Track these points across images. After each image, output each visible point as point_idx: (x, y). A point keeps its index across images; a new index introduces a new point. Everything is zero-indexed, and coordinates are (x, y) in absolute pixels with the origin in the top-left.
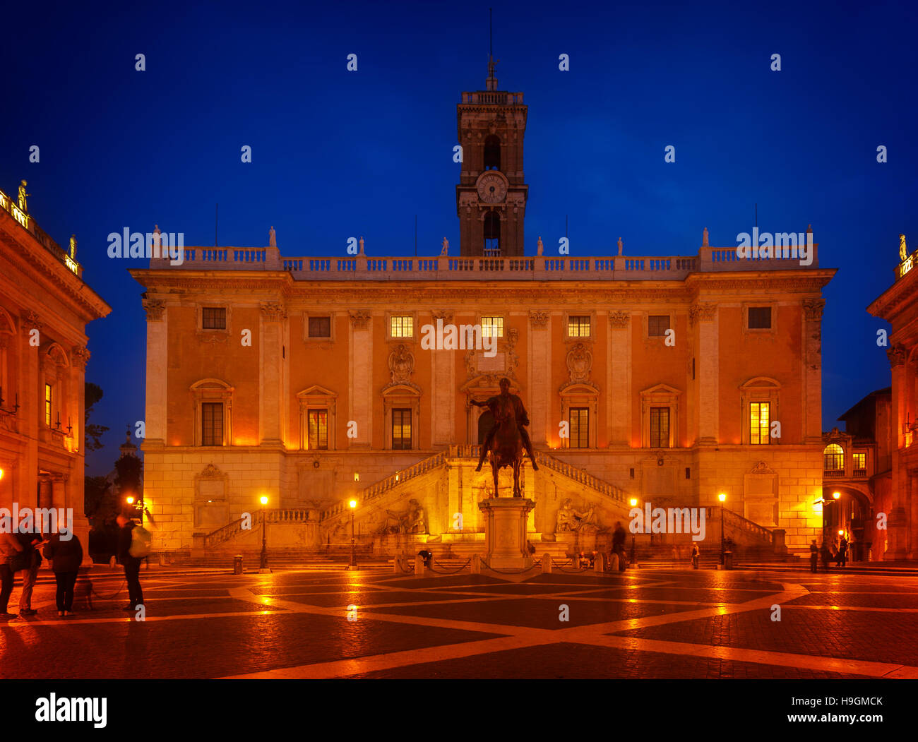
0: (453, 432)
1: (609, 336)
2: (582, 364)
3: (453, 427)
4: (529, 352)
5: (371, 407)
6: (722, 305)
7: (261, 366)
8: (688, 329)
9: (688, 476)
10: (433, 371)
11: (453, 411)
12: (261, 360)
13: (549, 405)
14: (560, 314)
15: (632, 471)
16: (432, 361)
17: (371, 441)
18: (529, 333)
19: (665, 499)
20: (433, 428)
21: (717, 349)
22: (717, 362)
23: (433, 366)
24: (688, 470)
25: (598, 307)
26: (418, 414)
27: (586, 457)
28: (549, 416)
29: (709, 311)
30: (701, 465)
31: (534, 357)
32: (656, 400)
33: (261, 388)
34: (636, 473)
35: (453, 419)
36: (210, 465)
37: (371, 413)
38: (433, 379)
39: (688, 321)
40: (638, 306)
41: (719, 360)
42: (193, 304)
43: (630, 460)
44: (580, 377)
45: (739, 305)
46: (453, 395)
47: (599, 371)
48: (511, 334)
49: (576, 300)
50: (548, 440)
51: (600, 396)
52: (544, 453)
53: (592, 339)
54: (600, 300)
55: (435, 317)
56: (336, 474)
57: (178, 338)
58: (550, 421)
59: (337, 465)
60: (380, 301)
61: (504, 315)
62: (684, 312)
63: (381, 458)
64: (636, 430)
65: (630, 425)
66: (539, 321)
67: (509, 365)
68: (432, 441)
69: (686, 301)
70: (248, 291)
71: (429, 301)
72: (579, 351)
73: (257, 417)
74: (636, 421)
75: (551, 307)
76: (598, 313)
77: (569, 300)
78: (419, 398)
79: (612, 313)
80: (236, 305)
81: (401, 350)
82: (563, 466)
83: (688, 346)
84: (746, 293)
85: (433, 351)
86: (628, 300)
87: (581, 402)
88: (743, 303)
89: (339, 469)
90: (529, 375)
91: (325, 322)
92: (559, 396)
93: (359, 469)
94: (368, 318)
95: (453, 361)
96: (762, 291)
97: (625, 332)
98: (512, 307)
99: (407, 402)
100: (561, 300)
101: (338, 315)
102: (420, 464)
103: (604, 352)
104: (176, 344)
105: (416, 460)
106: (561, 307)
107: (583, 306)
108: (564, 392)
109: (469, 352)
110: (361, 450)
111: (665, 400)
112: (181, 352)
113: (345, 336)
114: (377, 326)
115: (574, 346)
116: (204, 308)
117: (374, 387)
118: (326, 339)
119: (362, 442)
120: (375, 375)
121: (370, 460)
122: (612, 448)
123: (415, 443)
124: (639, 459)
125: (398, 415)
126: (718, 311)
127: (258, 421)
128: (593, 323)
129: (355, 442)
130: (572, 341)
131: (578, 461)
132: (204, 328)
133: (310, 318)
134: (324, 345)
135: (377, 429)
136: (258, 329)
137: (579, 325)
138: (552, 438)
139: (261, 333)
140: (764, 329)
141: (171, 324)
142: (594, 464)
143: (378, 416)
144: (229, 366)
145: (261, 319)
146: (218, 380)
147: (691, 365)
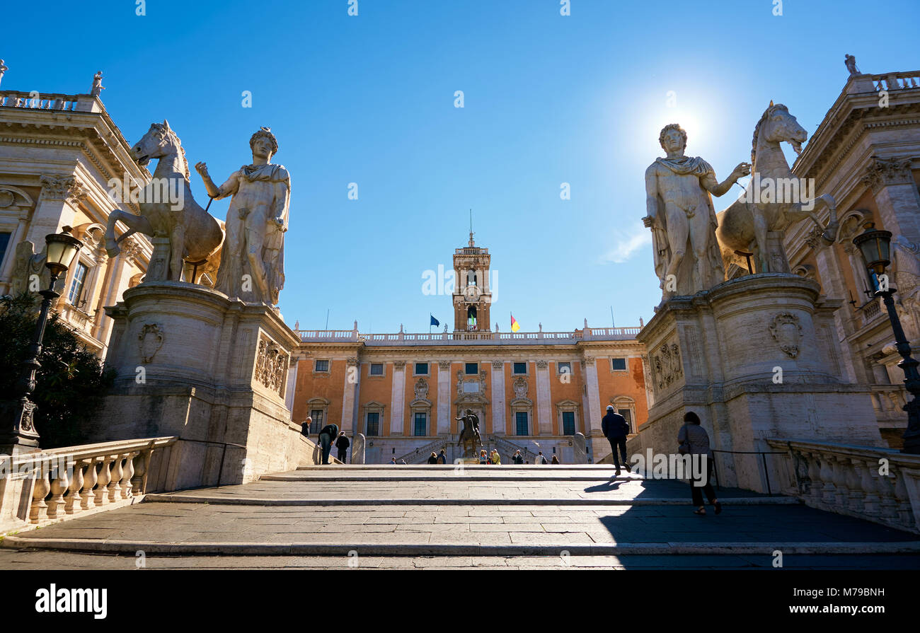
0: (450, 426)
1: (536, 373)
2: (522, 388)
3: (450, 423)
4: (492, 382)
5: (403, 412)
6: (598, 358)
7: (345, 391)
8: (581, 370)
9: (588, 452)
10: (439, 392)
11: (450, 415)
12: (345, 387)
13: (505, 411)
14: (509, 362)
15: (554, 449)
16: (438, 387)
17: (403, 431)
18: (492, 372)
20: (438, 424)
21: (597, 380)
23: (439, 390)
24: (587, 448)
25: (530, 358)
26: (430, 416)
27: (527, 440)
28: (505, 417)
29: (591, 360)
30: (593, 446)
31: (495, 384)
32: (566, 408)
33: (344, 402)
34: (556, 450)
35: (449, 419)
37: (403, 415)
38: (439, 397)
39: (581, 366)
40: (552, 358)
41: (599, 387)
42: (312, 358)
43: (552, 442)
44: (521, 395)
45: (607, 357)
46: (450, 405)
47: (532, 392)
48: (482, 373)
49: (517, 355)
50: (505, 431)
51: (534, 406)
52: (502, 438)
53: (527, 375)
54: (531, 355)
55: (440, 364)
56: (382, 450)
57: (302, 376)
58: (505, 420)
59: (383, 445)
60: (411, 356)
61: (479, 363)
62: (578, 361)
63: (408, 441)
64: (555, 425)
65: (551, 422)
66: (498, 365)
67: (481, 389)
68: (438, 432)
69: (579, 354)
70: (341, 352)
71: (438, 356)
72: (521, 381)
73: (341, 417)
74: (555, 419)
75: (504, 358)
76: (530, 361)
77: (514, 355)
78: (430, 407)
79: (538, 361)
80: (334, 359)
81: (421, 380)
82: (512, 446)
83: (581, 378)
84: (610, 351)
85: (439, 381)
86: (547, 355)
87: (522, 409)
88: (609, 356)
89: (384, 447)
90: (493, 394)
91: (380, 367)
92: (509, 405)
93: (395, 447)
94: (404, 364)
95: (450, 387)
96: (619, 350)
97: (546, 371)
98: (483, 358)
99: (424, 409)
100: (510, 355)
101: (388, 363)
102: (430, 444)
103: (534, 382)
104: (301, 379)
105: (429, 442)
106: (510, 358)
107: (522, 358)
108: (512, 404)
109: (459, 382)
110: (397, 436)
111: (571, 408)
112: (303, 383)
113: (390, 374)
114: (408, 369)
115: (517, 378)
116: (317, 361)
117: (405, 401)
118: (380, 375)
119: (397, 432)
120: (406, 395)
121: (403, 442)
122: (542, 435)
123: (428, 432)
124: (558, 441)
125: (418, 416)
126: (595, 360)
127: (341, 420)
128: (528, 367)
129: (394, 432)
130: (516, 376)
131: (522, 443)
132: (316, 371)
133: (372, 364)
134: (379, 379)
135: (407, 425)
136: (345, 371)
137: (520, 367)
138: (507, 430)
139: (346, 373)
140: (622, 370)
141: (300, 369)
142: (531, 445)
143: (407, 417)
144: (328, 390)
145: (347, 366)
146: (321, 398)
147: (584, 389)
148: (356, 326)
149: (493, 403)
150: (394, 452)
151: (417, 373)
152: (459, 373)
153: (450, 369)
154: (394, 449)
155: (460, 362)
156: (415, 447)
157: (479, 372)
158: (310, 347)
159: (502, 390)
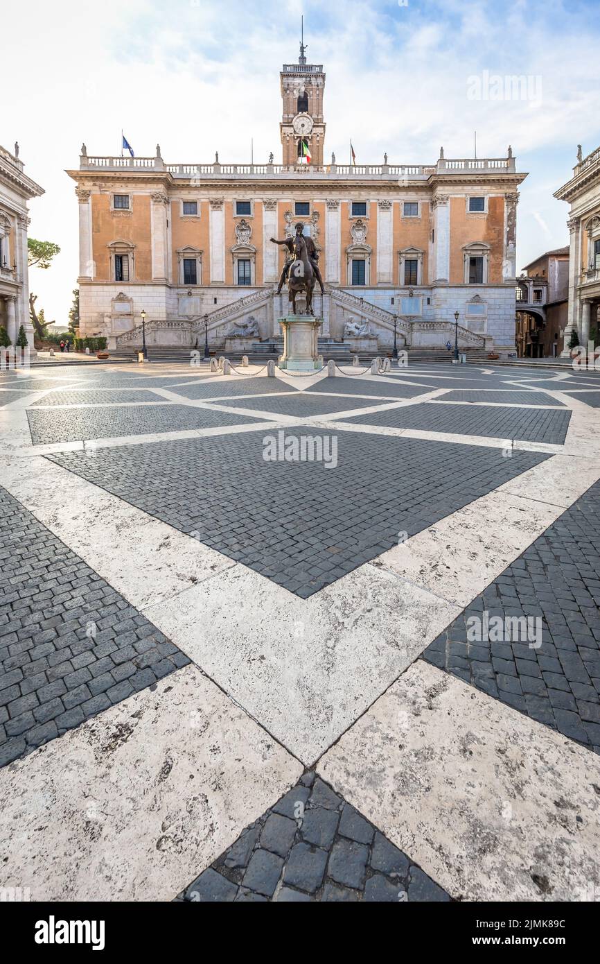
1: (378, 215)
2: (361, 233)
4: (326, 225)
5: (224, 259)
6: (453, 196)
7: (152, 232)
8: (430, 211)
9: (429, 303)
11: (277, 262)
12: (152, 228)
13: (339, 259)
14: (347, 201)
15: (393, 299)
16: (264, 230)
17: (224, 280)
18: (326, 213)
19: (414, 318)
20: (264, 272)
21: (449, 223)
22: (449, 232)
23: (264, 233)
24: (429, 299)
25: (371, 197)
26: (254, 263)
27: (363, 290)
28: (339, 265)
29: (444, 200)
30: (436, 297)
31: (330, 228)
32: (409, 256)
33: (153, 246)
34: (395, 302)
35: (277, 267)
36: (121, 293)
37: (224, 263)
38: (264, 241)
39: (430, 206)
40: (398, 197)
41: (451, 231)
42: (108, 193)
43: (391, 293)
44: (359, 241)
45: (464, 196)
46: (277, 251)
47: (371, 237)
48: (315, 213)
49: (357, 193)
50: (339, 280)
51: (372, 253)
52: (336, 288)
53: (366, 217)
54: (373, 193)
55: (265, 203)
56: (202, 299)
57: (98, 214)
58: (339, 268)
59: (203, 294)
60: (230, 192)
61: (310, 202)
62: (427, 201)
63: (231, 290)
64: (395, 274)
65: (392, 271)
66: (333, 205)
67: (313, 233)
68: (264, 280)
69: (429, 193)
70: (143, 185)
71: (262, 192)
72: (359, 224)
73: (151, 263)
74: (396, 268)
75: (340, 197)
76: (372, 201)
77: (352, 193)
78: (255, 253)
79: (381, 201)
80: (135, 194)
81: (243, 222)
82: (348, 296)
83: (430, 222)
84: (468, 188)
85: (264, 224)
86: (391, 193)
87: (360, 257)
88: (466, 194)
89: (204, 297)
90: (326, 239)
91: (194, 205)
92: (345, 253)
93: (217, 297)
94: (222, 203)
95: (277, 231)
96: (479, 188)
97: (389, 213)
98: (316, 197)
99: (248, 255)
100: (347, 193)
101: (202, 200)
102: (254, 294)
103: (375, 226)
104: (98, 218)
105: (252, 292)
106: (347, 197)
107: (362, 196)
108: (349, 251)
109: (288, 224)
110: (218, 285)
111: (414, 256)
112: (100, 223)
113: (206, 214)
114: (227, 208)
115: (356, 221)
116: (115, 196)
117: (226, 246)
118: (194, 216)
119: (219, 280)
120: (226, 239)
121: (225, 292)
122: (380, 285)
123: (253, 281)
124: (397, 292)
125: (242, 264)
126: (449, 199)
127: (151, 266)
128: (368, 207)
129: (214, 280)
130: (355, 218)
131: (359, 293)
132: (115, 208)
133: (184, 202)
134: (194, 220)
135: (229, 273)
136: (150, 209)
137: (359, 208)
138: (341, 279)
139: (152, 212)
140: (480, 212)
141: (94, 205)
142: (369, 295)
143: (229, 264)
144: (131, 232)
145: (152, 203)
146: (125, 240)
147: (432, 234)
148: (158, 153)
149: (326, 249)
150: (215, 302)
151: (237, 213)
152: (287, 213)
153: (277, 209)
154: (215, 299)
155: (289, 201)
156: (238, 298)
157: (311, 213)
158: (103, 177)
159: (337, 235)
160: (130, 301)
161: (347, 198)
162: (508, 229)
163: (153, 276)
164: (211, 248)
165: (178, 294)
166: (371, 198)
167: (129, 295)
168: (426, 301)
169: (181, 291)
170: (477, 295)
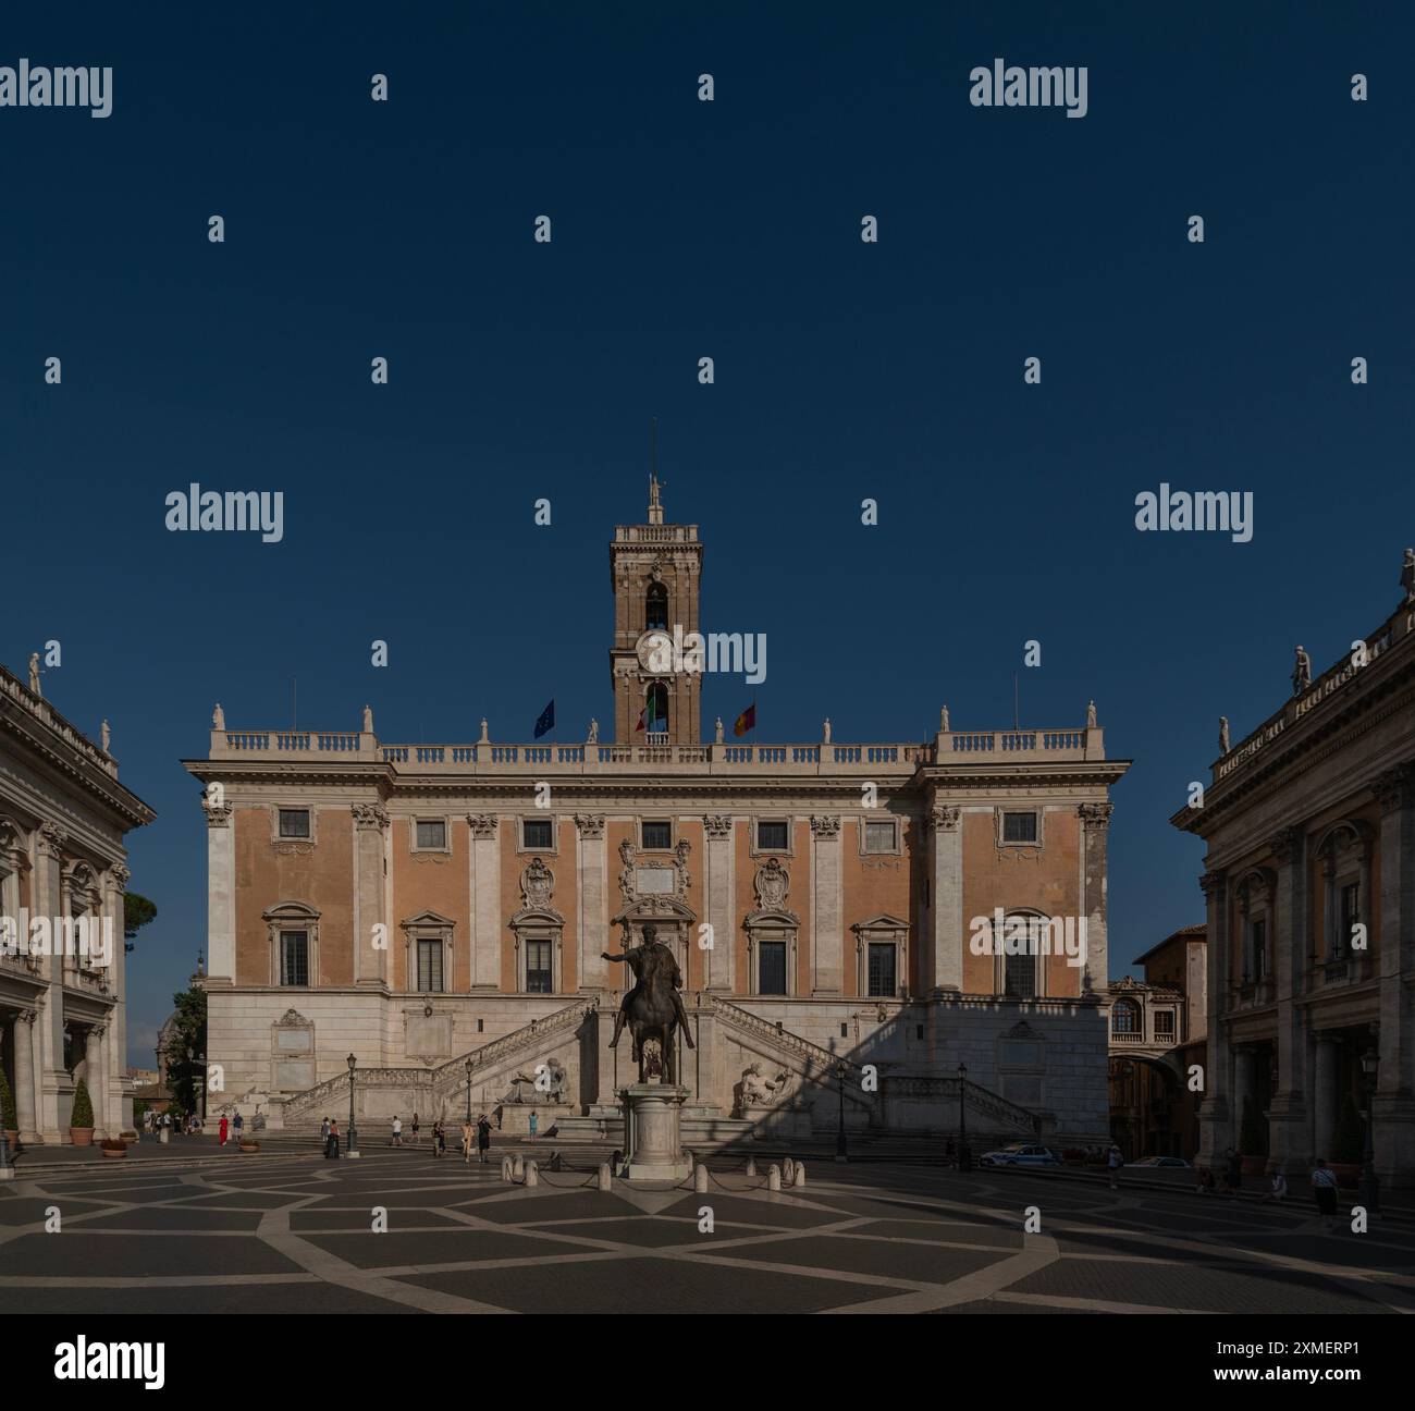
0: (606, 972)
1: (812, 849)
2: (776, 885)
4: (706, 869)
5: (498, 937)
6: (967, 810)
7: (356, 885)
8: (921, 842)
9: (920, 1036)
10: (580, 891)
12: (356, 878)
13: (731, 940)
14: (748, 819)
15: (844, 1026)
16: (578, 878)
17: (500, 982)
18: (705, 843)
19: (889, 1065)
20: (579, 966)
21: (961, 868)
22: (961, 887)
23: (579, 885)
24: (920, 1029)
25: (797, 811)
26: (560, 947)
27: (782, 1007)
28: (732, 953)
29: (949, 818)
31: (712, 875)
33: (356, 912)
34: (850, 1030)
36: (291, 1011)
37: (499, 947)
38: (580, 903)
39: (920, 831)
40: (851, 811)
41: (963, 884)
42: (268, 806)
43: (842, 1012)
44: (773, 902)
45: (991, 810)
46: (606, 923)
47: (798, 894)
48: (682, 844)
49: (767, 803)
50: (732, 984)
51: (800, 928)
52: (725, 1001)
53: (789, 852)
54: (800, 803)
55: (580, 823)
56: (454, 1022)
57: (247, 849)
58: (733, 960)
59: (456, 1012)
60: (510, 802)
61: (673, 820)
62: (916, 820)
63: (512, 1004)
64: (850, 974)
65: (841, 968)
66: (718, 829)
67: (678, 886)
68: (580, 983)
69: (918, 804)
70: (338, 790)
71: (574, 803)
72: (772, 866)
73: (352, 949)
74: (850, 961)
75: (733, 811)
76: (798, 819)
77: (758, 803)
78: (561, 927)
79: (816, 819)
80: (322, 807)
81: (537, 864)
82: (748, 1019)
83: (919, 863)
84: (999, 792)
85: (579, 866)
86: (838, 803)
87: (775, 935)
88: (995, 806)
89: (458, 1018)
90: (706, 898)
91: (438, 828)
92: (745, 926)
93: (483, 1017)
94: (493, 824)
95: (605, 880)
96: (1024, 793)
97: (834, 844)
98: (682, 811)
99: (546, 931)
100: (747, 803)
101: (455, 819)
102: (562, 1012)
103: (805, 870)
104: (246, 856)
105: (557, 1008)
106: (748, 811)
107: (778, 810)
108: (752, 922)
109: (626, 869)
110: (487, 993)
111: (889, 935)
112: (252, 866)
113: (463, 846)
114: (506, 834)
115: (765, 861)
116: (281, 811)
117: (503, 913)
118: (438, 850)
119: (487, 982)
120: (503, 897)
121: (499, 1006)
122: (817, 996)
123: (557, 984)
124: (853, 1010)
125: (533, 948)
126: (960, 817)
127: (352, 956)
128: (792, 833)
129: (479, 982)
130: (763, 855)
131: (772, 1012)
132: (282, 836)
133: (418, 823)
134: (437, 858)
135: (507, 967)
136: (351, 837)
137: (773, 833)
138: (737, 982)
139: (355, 844)
140: (1026, 843)
141: (239, 830)
142: (793, 1017)
143: (509, 951)
144: (314, 885)
145: (355, 825)
146: (302, 901)
147: (925, 888)
150: (481, 1029)
151: (526, 846)
152: (627, 845)
153: (605, 836)
154: (481, 1022)
155: (631, 819)
156: (528, 1019)
157: (674, 843)
158: (257, 775)
159: (727, 888)
160: (310, 1026)
161: (746, 813)
162: (1089, 880)
163: (356, 976)
164: (472, 915)
165: (404, 1012)
166: (797, 813)
167: (308, 1015)
168: (914, 1033)
169: (409, 1005)
170: (1023, 1023)
